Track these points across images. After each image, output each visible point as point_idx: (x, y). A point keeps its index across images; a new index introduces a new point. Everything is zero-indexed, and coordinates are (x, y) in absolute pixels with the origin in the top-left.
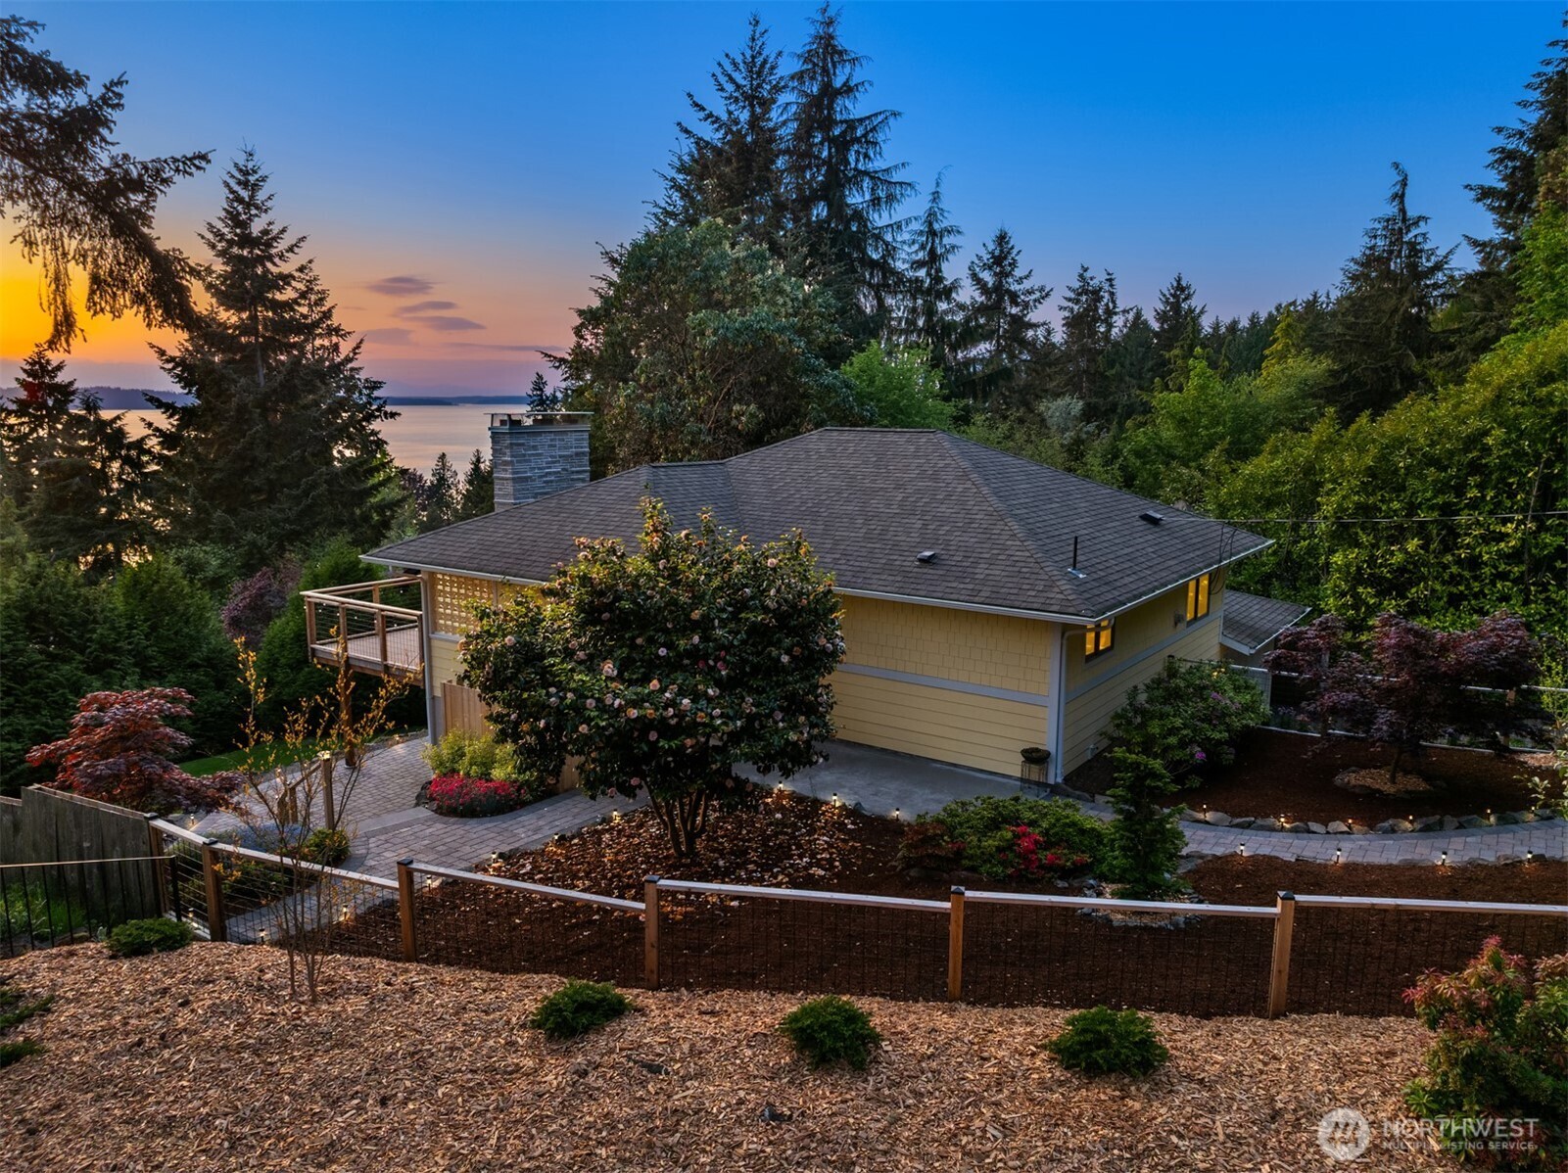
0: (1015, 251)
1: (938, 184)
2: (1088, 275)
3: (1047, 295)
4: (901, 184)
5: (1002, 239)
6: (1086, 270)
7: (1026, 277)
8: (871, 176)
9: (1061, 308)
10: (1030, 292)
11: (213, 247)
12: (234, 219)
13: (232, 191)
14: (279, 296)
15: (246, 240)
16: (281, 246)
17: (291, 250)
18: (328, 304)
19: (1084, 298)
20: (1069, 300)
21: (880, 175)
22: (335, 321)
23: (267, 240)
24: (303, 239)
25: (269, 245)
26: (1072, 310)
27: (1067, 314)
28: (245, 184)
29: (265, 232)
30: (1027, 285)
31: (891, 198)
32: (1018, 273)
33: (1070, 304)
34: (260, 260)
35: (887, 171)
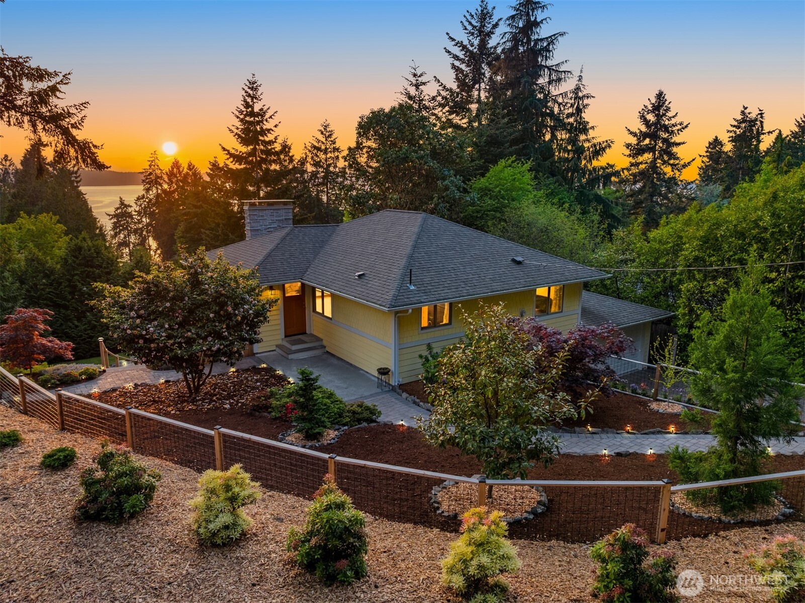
0: (667, 103)
1: (581, 71)
2: (747, 111)
3: (686, 127)
4: (565, 72)
5: (660, 95)
6: (746, 108)
7: (673, 117)
8: (549, 68)
9: (728, 131)
10: (673, 125)
11: (238, 117)
12: (247, 105)
13: (246, 92)
14: (267, 139)
15: (252, 114)
16: (267, 116)
17: (271, 117)
18: (334, 137)
19: (743, 125)
20: (734, 126)
21: (554, 68)
22: (337, 145)
23: (262, 113)
24: (276, 112)
25: (262, 116)
26: (735, 132)
27: (731, 134)
28: (252, 89)
29: (261, 110)
30: (673, 121)
31: (559, 80)
32: (670, 114)
33: (734, 129)
34: (258, 123)
35: (558, 65)
